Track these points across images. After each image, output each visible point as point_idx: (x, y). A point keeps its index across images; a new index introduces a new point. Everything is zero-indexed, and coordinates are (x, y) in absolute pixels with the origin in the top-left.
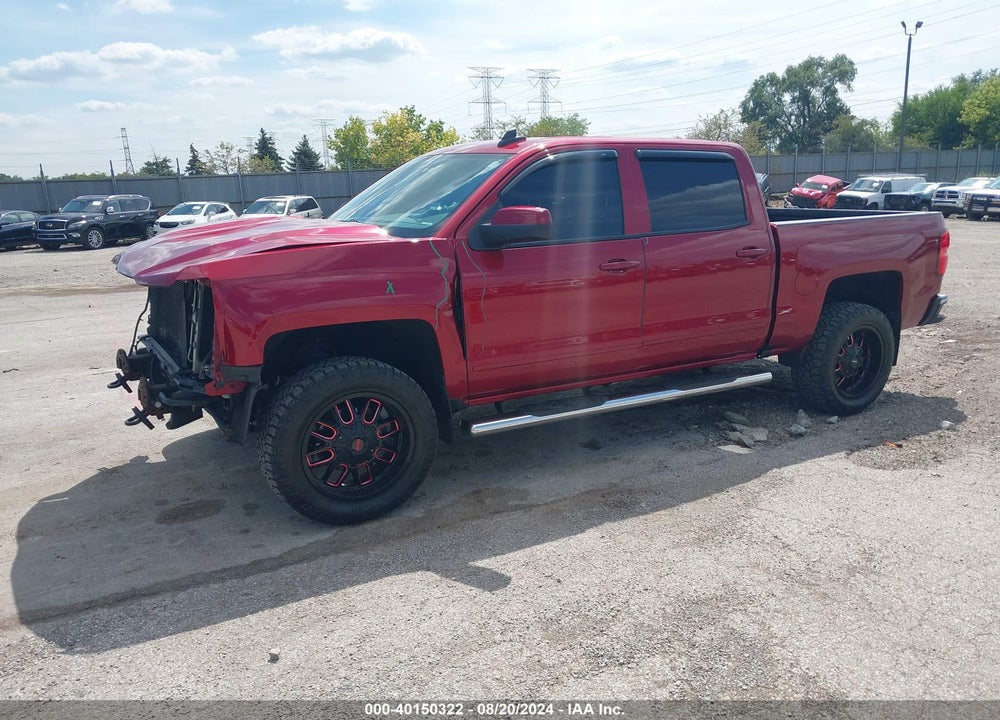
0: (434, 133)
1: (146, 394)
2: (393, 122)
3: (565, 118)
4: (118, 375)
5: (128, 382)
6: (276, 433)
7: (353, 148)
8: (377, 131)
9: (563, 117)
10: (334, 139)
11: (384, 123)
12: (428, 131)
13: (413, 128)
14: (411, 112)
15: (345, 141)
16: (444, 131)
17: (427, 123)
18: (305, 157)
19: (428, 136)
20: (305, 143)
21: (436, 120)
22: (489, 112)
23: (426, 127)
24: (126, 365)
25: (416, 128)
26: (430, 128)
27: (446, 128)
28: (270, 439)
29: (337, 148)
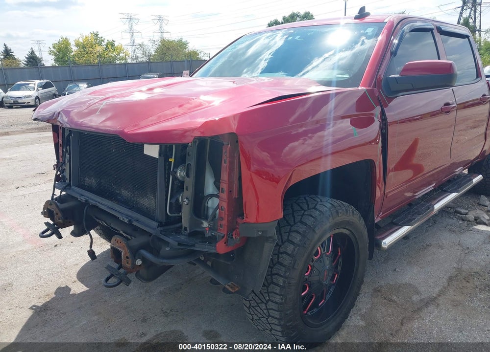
0: (110, 47)
1: (128, 255)
2: (86, 39)
3: (176, 40)
4: (47, 224)
5: (60, 230)
6: (284, 282)
7: (65, 55)
8: (77, 45)
9: (175, 40)
10: (53, 49)
11: (81, 41)
12: (107, 46)
13: (98, 44)
14: (96, 35)
15: (60, 50)
16: (116, 46)
17: (106, 41)
18: (33, 60)
19: (107, 48)
20: (32, 52)
21: (111, 40)
22: (133, 37)
23: (105, 43)
24: (60, 215)
25: (100, 44)
26: (108, 44)
27: (116, 44)
28: (278, 288)
29: (55, 54)
